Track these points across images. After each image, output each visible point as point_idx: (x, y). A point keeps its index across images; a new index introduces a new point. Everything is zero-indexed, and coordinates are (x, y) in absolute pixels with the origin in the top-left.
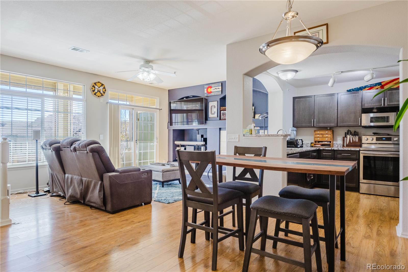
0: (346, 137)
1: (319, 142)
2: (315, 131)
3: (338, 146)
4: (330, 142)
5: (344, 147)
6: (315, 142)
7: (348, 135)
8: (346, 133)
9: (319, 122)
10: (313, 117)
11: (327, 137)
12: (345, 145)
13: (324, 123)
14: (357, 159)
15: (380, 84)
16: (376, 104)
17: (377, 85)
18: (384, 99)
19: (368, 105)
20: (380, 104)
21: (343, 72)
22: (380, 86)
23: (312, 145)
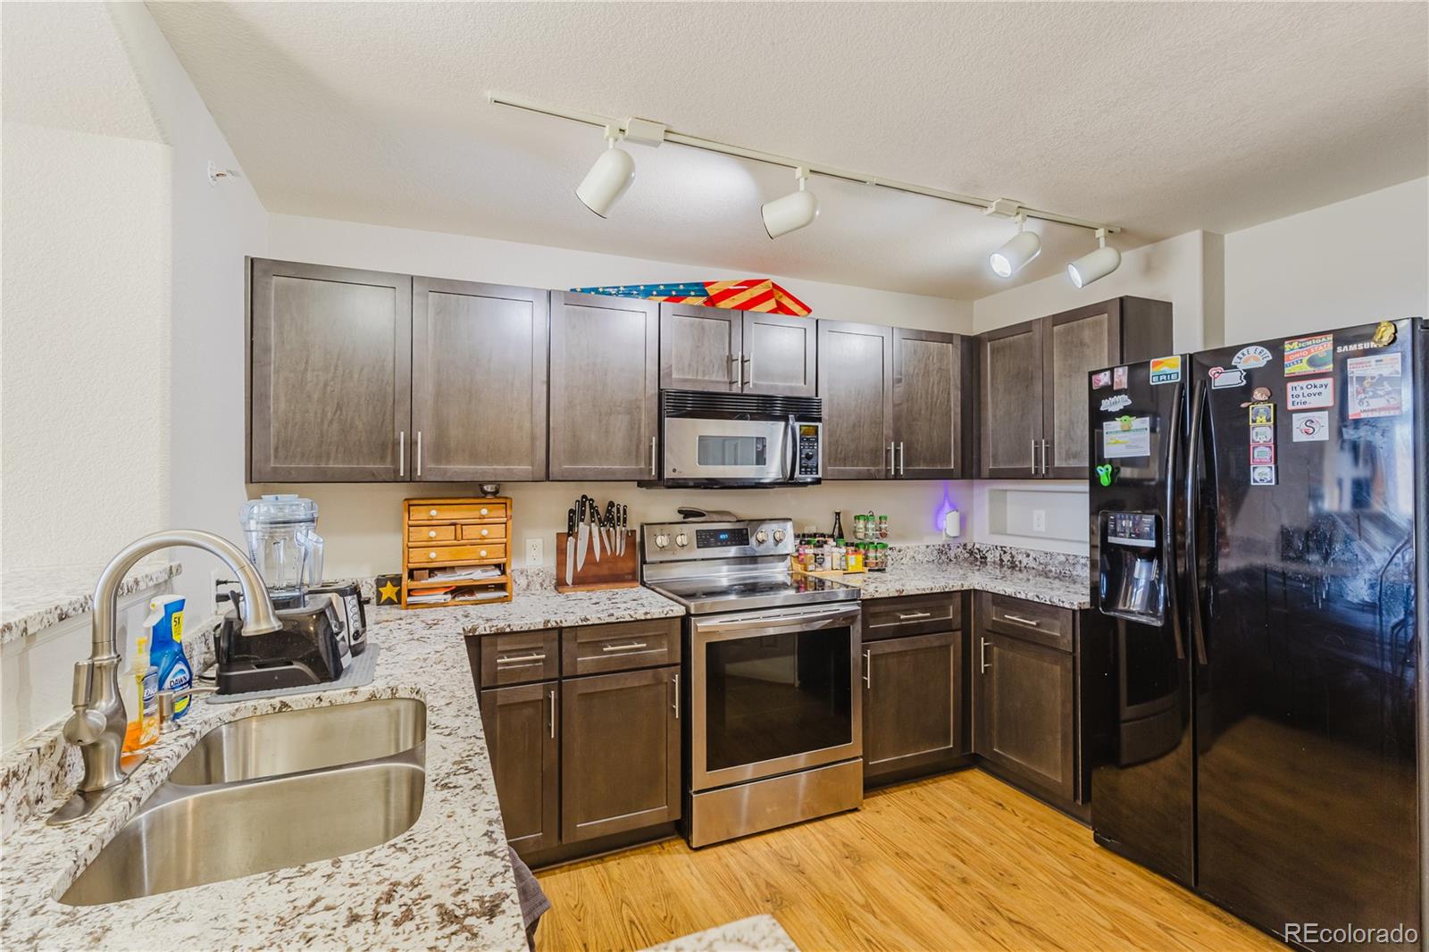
0: (572, 531)
1: (432, 571)
2: (409, 504)
3: (528, 585)
4: (501, 567)
5: (565, 589)
6: (411, 576)
7: (581, 523)
8: (571, 511)
9: (440, 450)
10: (401, 417)
11: (482, 542)
12: (569, 580)
13: (474, 457)
14: (676, 665)
15: (700, 288)
16: (713, 378)
17: (693, 293)
18: (743, 357)
19: (682, 378)
20: (726, 379)
21: (671, 137)
22: (704, 299)
23: (389, 591)
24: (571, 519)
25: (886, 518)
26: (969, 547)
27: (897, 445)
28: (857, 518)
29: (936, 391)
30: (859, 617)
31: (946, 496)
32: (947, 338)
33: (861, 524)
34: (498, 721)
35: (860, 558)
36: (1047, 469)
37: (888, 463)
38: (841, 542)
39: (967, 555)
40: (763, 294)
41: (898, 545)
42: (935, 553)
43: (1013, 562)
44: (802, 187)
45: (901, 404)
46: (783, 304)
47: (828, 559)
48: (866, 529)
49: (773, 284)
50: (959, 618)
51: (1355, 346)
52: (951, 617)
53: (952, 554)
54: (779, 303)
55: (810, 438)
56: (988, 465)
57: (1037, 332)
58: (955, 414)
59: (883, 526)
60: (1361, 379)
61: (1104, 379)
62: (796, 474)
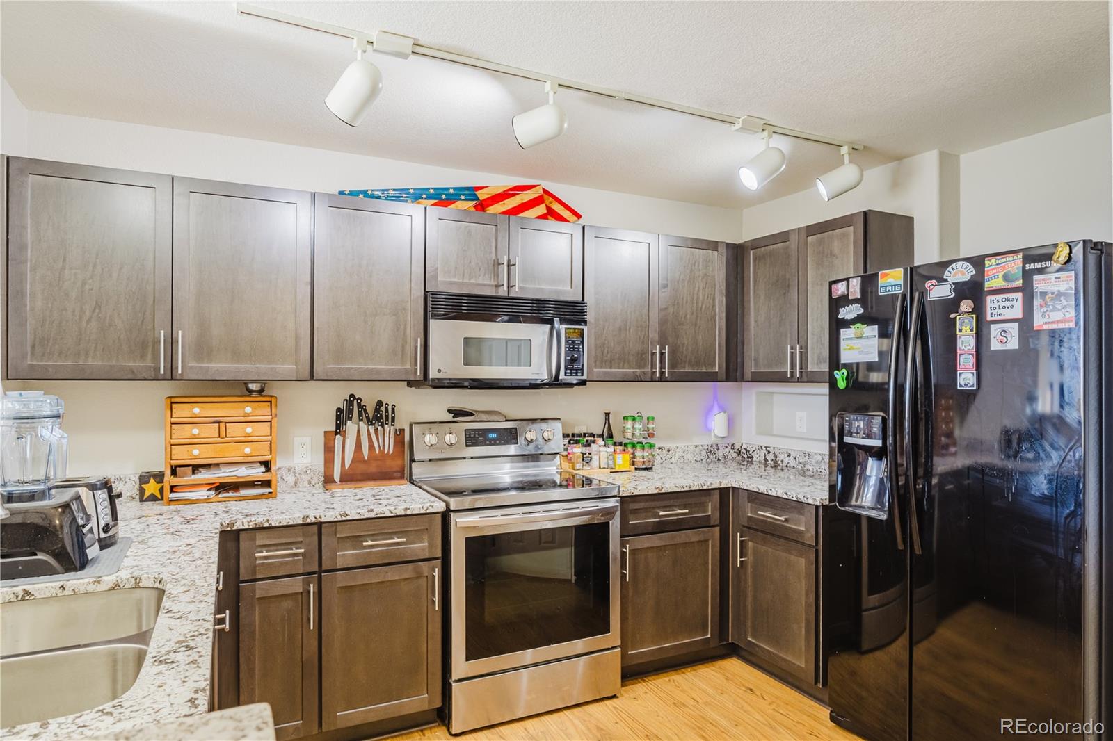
0: (339, 430)
1: (196, 468)
2: (172, 402)
3: (296, 483)
4: (266, 464)
5: (333, 486)
6: (174, 473)
7: (349, 422)
8: (339, 410)
9: (202, 349)
10: (162, 315)
11: (247, 440)
12: (337, 477)
13: (237, 355)
14: (437, 559)
15: (471, 193)
16: (480, 282)
17: (463, 197)
18: (509, 261)
19: (446, 282)
20: (493, 283)
21: (418, 49)
22: (474, 203)
23: (152, 488)
24: (338, 418)
25: (653, 418)
26: (737, 447)
27: (662, 348)
28: (626, 418)
29: (701, 297)
30: (618, 513)
31: (715, 398)
32: (712, 245)
33: (629, 424)
34: (257, 613)
35: (627, 457)
36: (801, 373)
37: (653, 366)
38: (610, 442)
39: (735, 455)
40: (535, 199)
41: (666, 445)
42: (704, 452)
43: (776, 462)
44: (551, 101)
45: (666, 309)
46: (553, 209)
47: (595, 458)
48: (634, 429)
49: (543, 189)
50: (717, 514)
51: (1040, 263)
52: (710, 514)
53: (720, 454)
54: (548, 208)
55: (575, 341)
56: (751, 368)
57: (793, 243)
58: (720, 319)
59: (651, 426)
60: (1044, 294)
61: (840, 289)
62: (562, 376)
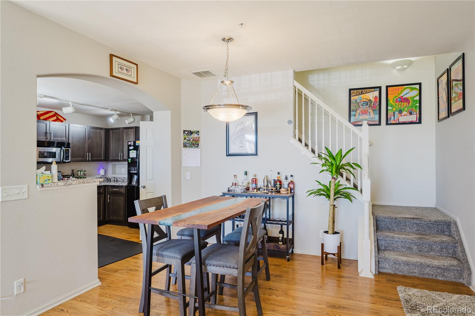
16: (42, 137)
18: (50, 132)
20: (45, 138)
25: (86, 171)
26: (107, 178)
27: (89, 154)
28: (78, 171)
29: (98, 141)
31: (101, 166)
32: (101, 129)
33: (79, 172)
36: (122, 159)
37: (87, 158)
38: (74, 177)
39: (106, 180)
40: (52, 115)
43: (117, 180)
44: (71, 106)
45: (90, 144)
46: (58, 118)
48: (81, 173)
49: (55, 112)
50: (103, 191)
52: (101, 191)
54: (57, 117)
55: (67, 152)
56: (111, 158)
57: (121, 130)
58: (103, 146)
59: (85, 173)
62: (64, 161)
